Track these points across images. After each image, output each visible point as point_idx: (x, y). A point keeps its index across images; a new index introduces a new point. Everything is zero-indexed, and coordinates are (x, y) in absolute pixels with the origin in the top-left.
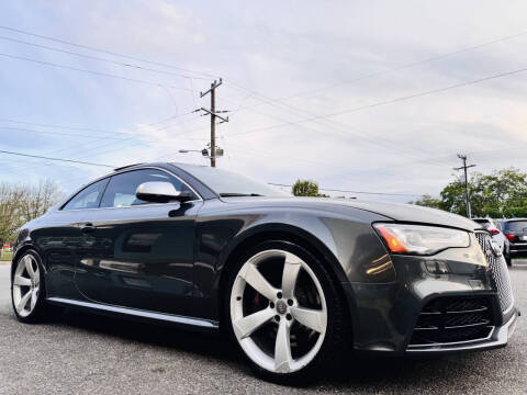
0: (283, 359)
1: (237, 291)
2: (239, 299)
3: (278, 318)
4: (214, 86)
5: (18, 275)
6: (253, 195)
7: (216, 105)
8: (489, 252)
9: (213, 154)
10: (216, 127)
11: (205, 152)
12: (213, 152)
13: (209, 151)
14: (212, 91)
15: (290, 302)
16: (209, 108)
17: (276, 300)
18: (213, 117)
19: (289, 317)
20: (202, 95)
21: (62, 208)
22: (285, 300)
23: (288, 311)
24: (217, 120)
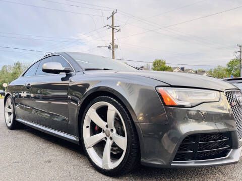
0: (106, 162)
1: (86, 123)
2: (88, 127)
3: (106, 138)
4: (113, 14)
5: (7, 107)
6: (105, 69)
7: (114, 23)
8: (234, 103)
9: (113, 48)
10: (114, 34)
11: (109, 47)
12: (113, 47)
13: (111, 46)
14: (112, 16)
15: (112, 130)
16: (111, 25)
17: (105, 129)
18: (113, 29)
19: (111, 138)
20: (108, 18)
21: (23, 75)
22: (109, 129)
23: (111, 136)
24: (115, 31)
